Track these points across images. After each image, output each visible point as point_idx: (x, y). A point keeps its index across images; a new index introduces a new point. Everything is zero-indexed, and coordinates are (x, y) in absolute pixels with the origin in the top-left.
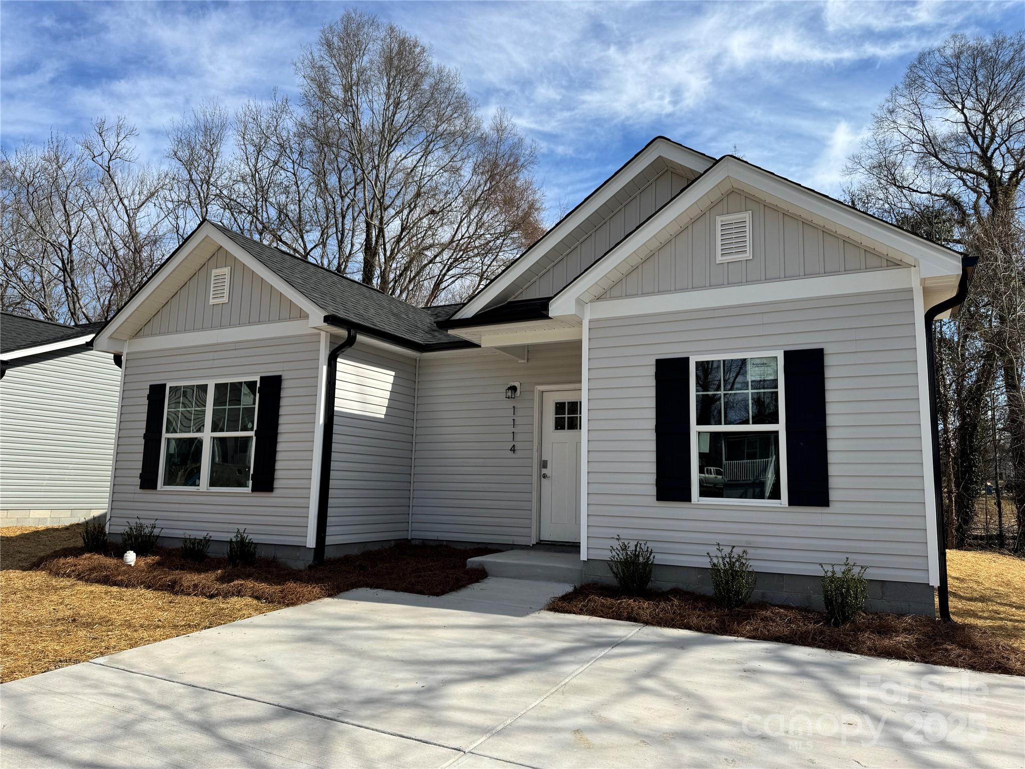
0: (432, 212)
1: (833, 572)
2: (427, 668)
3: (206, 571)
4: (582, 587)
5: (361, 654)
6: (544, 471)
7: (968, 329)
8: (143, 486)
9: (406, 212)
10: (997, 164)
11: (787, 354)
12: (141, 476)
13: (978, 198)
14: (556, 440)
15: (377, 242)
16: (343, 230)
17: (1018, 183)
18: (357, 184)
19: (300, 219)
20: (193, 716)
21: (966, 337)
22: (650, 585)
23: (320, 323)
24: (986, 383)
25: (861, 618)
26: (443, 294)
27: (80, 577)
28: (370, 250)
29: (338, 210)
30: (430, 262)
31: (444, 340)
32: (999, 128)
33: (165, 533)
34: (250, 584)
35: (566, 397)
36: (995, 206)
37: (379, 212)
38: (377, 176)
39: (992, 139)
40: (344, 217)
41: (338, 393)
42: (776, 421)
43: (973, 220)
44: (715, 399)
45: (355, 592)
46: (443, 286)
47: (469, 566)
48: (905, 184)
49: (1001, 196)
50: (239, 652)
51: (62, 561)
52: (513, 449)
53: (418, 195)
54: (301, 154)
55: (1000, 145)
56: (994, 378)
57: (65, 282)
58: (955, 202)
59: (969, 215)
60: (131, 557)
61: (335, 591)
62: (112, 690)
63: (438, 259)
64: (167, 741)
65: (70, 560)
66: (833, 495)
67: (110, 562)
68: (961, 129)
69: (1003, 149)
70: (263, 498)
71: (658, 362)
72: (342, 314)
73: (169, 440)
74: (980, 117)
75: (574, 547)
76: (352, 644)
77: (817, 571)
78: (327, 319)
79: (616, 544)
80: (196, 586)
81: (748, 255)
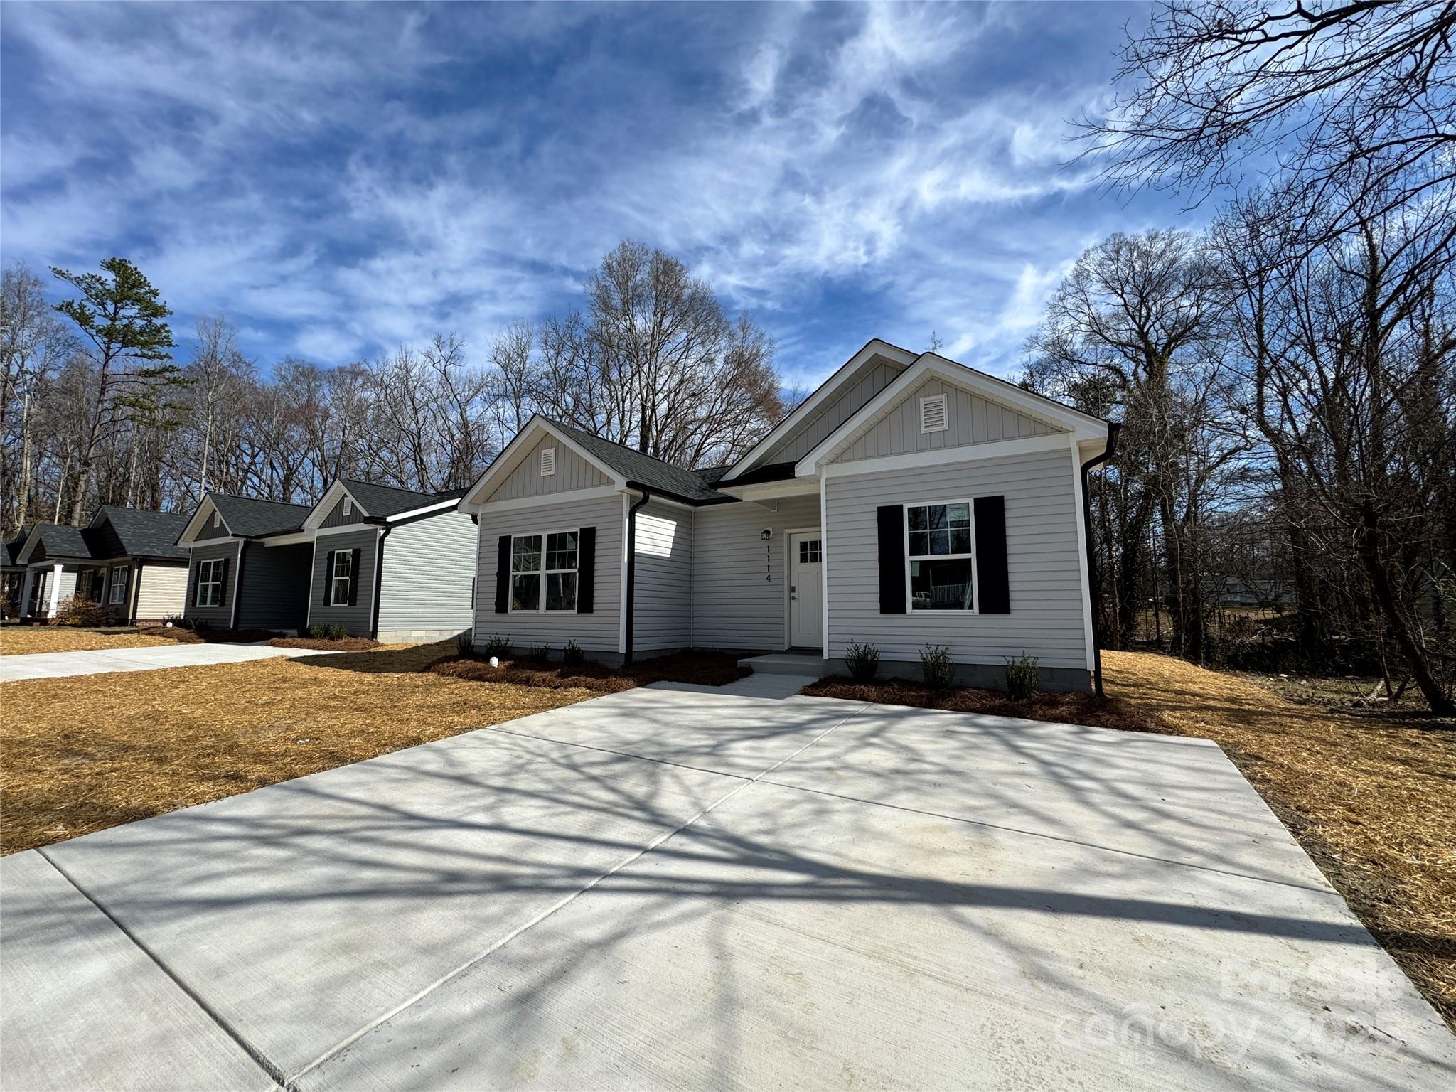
0: (694, 395)
1: (1014, 662)
2: (714, 732)
3: (549, 670)
4: (825, 679)
5: (667, 724)
6: (792, 594)
7: (1129, 475)
8: (497, 611)
9: (672, 395)
10: (1152, 337)
11: (977, 501)
12: (496, 604)
13: (1137, 366)
14: (802, 571)
15: (650, 420)
16: (623, 411)
17: (1170, 353)
18: (633, 375)
19: (591, 405)
20: (562, 761)
21: (1127, 481)
22: (876, 676)
23: (624, 487)
24: (1144, 518)
25: (1035, 696)
26: (702, 459)
27: (460, 676)
28: (645, 426)
29: (620, 397)
30: (692, 434)
31: (713, 497)
32: (1154, 309)
33: (516, 644)
34: (583, 678)
35: (809, 538)
36: (1151, 374)
37: (651, 397)
38: (649, 369)
39: (1148, 318)
40: (624, 402)
41: (637, 539)
42: (969, 551)
43: (1132, 385)
44: (923, 536)
45: (657, 684)
46: (702, 452)
47: (739, 665)
48: (1075, 358)
49: (1155, 364)
50: (583, 723)
51: (446, 665)
52: (768, 579)
53: (681, 382)
54: (590, 355)
55: (1154, 323)
56: (1152, 513)
57: (415, 460)
58: (1118, 371)
59: (1130, 381)
60: (495, 661)
61: (643, 683)
62: (503, 745)
63: (698, 431)
64: (549, 775)
65: (451, 664)
66: (1013, 605)
67: (480, 665)
68: (1121, 309)
69: (1157, 326)
70: (586, 618)
71: (879, 509)
72: (638, 480)
73: (515, 576)
74: (1137, 300)
75: (819, 651)
76: (659, 717)
77: (1001, 662)
78: (628, 484)
79: (851, 647)
80: (544, 680)
81: (945, 427)
